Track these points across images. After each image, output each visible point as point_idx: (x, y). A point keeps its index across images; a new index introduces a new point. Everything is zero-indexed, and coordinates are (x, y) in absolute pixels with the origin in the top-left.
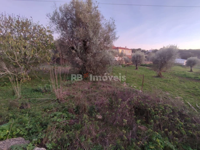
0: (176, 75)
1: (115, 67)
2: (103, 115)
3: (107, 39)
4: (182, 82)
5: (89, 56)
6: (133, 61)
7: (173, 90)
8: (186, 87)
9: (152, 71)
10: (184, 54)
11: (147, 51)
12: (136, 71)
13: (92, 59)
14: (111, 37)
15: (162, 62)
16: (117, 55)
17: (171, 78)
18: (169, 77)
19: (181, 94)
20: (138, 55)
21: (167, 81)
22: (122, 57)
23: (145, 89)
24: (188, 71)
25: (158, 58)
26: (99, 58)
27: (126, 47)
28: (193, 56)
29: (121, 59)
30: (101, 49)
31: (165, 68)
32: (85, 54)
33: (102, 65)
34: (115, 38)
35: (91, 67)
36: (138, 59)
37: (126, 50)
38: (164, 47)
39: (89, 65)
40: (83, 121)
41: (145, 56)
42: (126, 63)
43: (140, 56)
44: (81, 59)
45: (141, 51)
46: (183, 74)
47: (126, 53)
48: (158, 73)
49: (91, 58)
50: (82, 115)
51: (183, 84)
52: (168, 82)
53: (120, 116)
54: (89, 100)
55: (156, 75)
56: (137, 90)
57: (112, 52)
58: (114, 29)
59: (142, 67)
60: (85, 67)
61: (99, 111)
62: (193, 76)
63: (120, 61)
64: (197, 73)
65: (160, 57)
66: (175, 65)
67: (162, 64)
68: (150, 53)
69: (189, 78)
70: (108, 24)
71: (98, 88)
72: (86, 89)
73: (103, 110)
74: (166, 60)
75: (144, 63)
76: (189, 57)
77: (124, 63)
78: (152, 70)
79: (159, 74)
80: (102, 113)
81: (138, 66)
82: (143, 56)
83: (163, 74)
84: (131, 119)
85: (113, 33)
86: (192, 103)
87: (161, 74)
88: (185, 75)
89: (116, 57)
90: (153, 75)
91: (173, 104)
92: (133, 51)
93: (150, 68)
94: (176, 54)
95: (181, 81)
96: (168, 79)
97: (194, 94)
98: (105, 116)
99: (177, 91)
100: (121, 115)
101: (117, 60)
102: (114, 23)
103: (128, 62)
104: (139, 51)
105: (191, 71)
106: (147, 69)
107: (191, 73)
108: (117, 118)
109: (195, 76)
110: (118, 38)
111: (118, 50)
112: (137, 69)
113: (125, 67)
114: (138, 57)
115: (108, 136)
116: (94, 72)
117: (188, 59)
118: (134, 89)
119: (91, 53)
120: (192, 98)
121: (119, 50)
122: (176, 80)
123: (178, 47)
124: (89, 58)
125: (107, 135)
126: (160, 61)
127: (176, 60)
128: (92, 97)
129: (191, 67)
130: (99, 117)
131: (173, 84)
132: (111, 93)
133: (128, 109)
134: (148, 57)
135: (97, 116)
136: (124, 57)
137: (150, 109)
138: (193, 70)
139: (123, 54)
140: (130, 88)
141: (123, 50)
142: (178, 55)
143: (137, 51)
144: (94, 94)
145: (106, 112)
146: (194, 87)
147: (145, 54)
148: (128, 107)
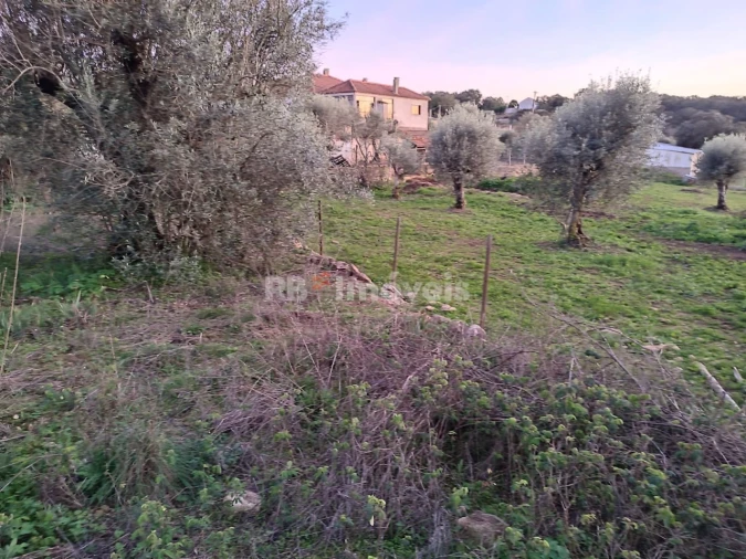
0: (650, 229)
1: (331, 203)
2: (267, 485)
4: (678, 267)
5: (165, 139)
6: (436, 163)
7: (637, 309)
8: (694, 288)
9: (535, 216)
11: (513, 104)
12: (455, 217)
13: (185, 157)
15: (586, 167)
16: (349, 130)
17: (629, 250)
18: (619, 242)
19: (673, 324)
20: (462, 128)
21: (609, 263)
22: (378, 142)
23: (503, 318)
24: (708, 209)
25: (563, 144)
26: (229, 149)
27: (396, 80)
28: (728, 132)
29: (370, 150)
30: (243, 94)
31: (601, 195)
32: (135, 126)
33: (253, 191)
35: (186, 204)
36: (465, 153)
37: (399, 101)
38: (593, 85)
39: (173, 195)
40: (139, 539)
41: (498, 132)
42: (401, 177)
43: (472, 136)
44: (116, 155)
45: (480, 108)
46: (684, 222)
47: (397, 116)
48: (566, 226)
49: (180, 149)
50: (134, 503)
51: (682, 276)
52: (615, 268)
53: (363, 481)
54: (177, 408)
55: (556, 237)
56: (459, 323)
57: (317, 111)
59: (484, 194)
60: (142, 208)
61: (239, 467)
62: (728, 233)
65: (574, 135)
66: (645, 178)
67: (585, 174)
68: (526, 117)
69: (708, 242)
71: (237, 331)
72: (161, 342)
73: (263, 458)
74: (603, 151)
75: (494, 170)
76: (711, 138)
77: (389, 175)
78: (535, 209)
79: (570, 230)
80: (262, 477)
81: (464, 191)
82: (487, 134)
83: (590, 228)
84: (420, 488)
86: (718, 367)
87: (579, 226)
88: (691, 228)
89: (343, 138)
90: (544, 237)
91: (629, 384)
92: (437, 104)
93: (526, 199)
94: (650, 122)
95: (675, 261)
96: (616, 256)
97: (727, 322)
98: (277, 490)
99: (655, 314)
100: (367, 469)
101: (349, 157)
103: (409, 169)
104: (468, 105)
105: (721, 207)
106: (510, 203)
107: (719, 215)
108: (345, 495)
109: (737, 232)
111: (351, 98)
112: (459, 205)
113: (394, 196)
114: (465, 143)
116: (203, 237)
117: (708, 145)
118: (442, 318)
119: (180, 117)
120: (720, 340)
121: (358, 96)
122: (654, 254)
124: (166, 153)
126: (572, 161)
127: (649, 152)
128: (196, 388)
129: (720, 185)
130: (244, 500)
131: (636, 279)
132: (314, 356)
133: (402, 433)
134: (514, 141)
135: (229, 497)
136: (388, 140)
137: (513, 419)
138: (728, 202)
139: (382, 120)
140: (419, 314)
141: (378, 97)
142: (657, 128)
143: (458, 105)
144: (210, 370)
145: (282, 466)
146: (728, 288)
147: (498, 123)
148: (402, 425)
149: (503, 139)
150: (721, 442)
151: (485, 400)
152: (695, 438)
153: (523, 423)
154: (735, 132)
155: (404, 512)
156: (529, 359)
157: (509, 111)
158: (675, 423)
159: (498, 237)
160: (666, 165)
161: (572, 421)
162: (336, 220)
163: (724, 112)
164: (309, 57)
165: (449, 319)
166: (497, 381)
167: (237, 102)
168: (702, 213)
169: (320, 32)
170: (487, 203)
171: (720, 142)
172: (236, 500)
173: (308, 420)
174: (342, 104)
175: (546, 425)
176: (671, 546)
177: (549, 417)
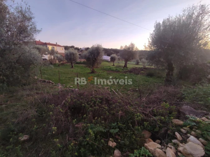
0: (104, 69)
3: (23, 30)
6: (67, 59)
10: (108, 52)
11: (81, 49)
12: (72, 69)
14: (29, 28)
15: (93, 59)
16: (47, 53)
17: (102, 73)
20: (71, 53)
21: (99, 75)
22: (54, 55)
23: (82, 87)
25: (89, 56)
27: (56, 43)
28: (113, 54)
29: (52, 57)
30: (15, 44)
31: (96, 64)
34: (35, 31)
36: (72, 57)
37: (58, 47)
38: (93, 45)
41: (78, 54)
42: (60, 62)
43: (73, 54)
45: (75, 49)
46: (109, 68)
47: (58, 50)
52: (100, 76)
53: (54, 124)
55: (90, 71)
56: (74, 89)
57: (38, 49)
58: (31, 18)
59: (77, 65)
62: (115, 69)
63: (51, 59)
64: (117, 66)
65: (91, 54)
67: (93, 61)
68: (83, 51)
69: (113, 70)
70: (20, 8)
74: (96, 57)
75: (78, 60)
77: (57, 62)
79: (93, 70)
81: (73, 65)
82: (76, 54)
83: (95, 70)
85: (31, 23)
86: (115, 89)
88: (110, 69)
89: (46, 54)
90: (88, 72)
91: (102, 94)
92: (66, 48)
93: (85, 65)
95: (108, 74)
101: (48, 58)
102: (29, 9)
103: (61, 61)
104: (72, 48)
105: (114, 65)
106: (82, 66)
110: (40, 31)
111: (46, 46)
112: (72, 67)
113: (59, 66)
114: (72, 55)
115: (40, 155)
117: (111, 56)
118: (70, 88)
121: (48, 46)
123: (102, 46)
125: (38, 154)
127: (103, 57)
129: (113, 62)
130: (24, 138)
132: (41, 101)
133: (62, 112)
134: (82, 55)
135: (19, 138)
136: (56, 55)
137: (83, 105)
138: (115, 64)
139: (54, 51)
140: (65, 88)
141: (53, 46)
142: (103, 53)
143: (70, 49)
144: (12, 110)
145: (34, 127)
146: (115, 77)
147: (78, 52)
148: (62, 111)
149: (80, 55)
150: (115, 100)
151: (78, 102)
152: (112, 101)
153: (85, 105)
154: (114, 54)
155: (64, 128)
156: (86, 93)
157: (80, 50)
158: (109, 99)
159: (80, 72)
160: (105, 59)
161: (93, 103)
162: (45, 72)
163: (113, 51)
164: (33, 37)
165: (72, 89)
166: (80, 98)
167: (13, 46)
168: (111, 66)
169: (35, 32)
170: (78, 66)
171: (113, 55)
172: (22, 139)
173: (40, 115)
174: (45, 47)
175: (89, 104)
176: (109, 118)
177: (89, 103)
